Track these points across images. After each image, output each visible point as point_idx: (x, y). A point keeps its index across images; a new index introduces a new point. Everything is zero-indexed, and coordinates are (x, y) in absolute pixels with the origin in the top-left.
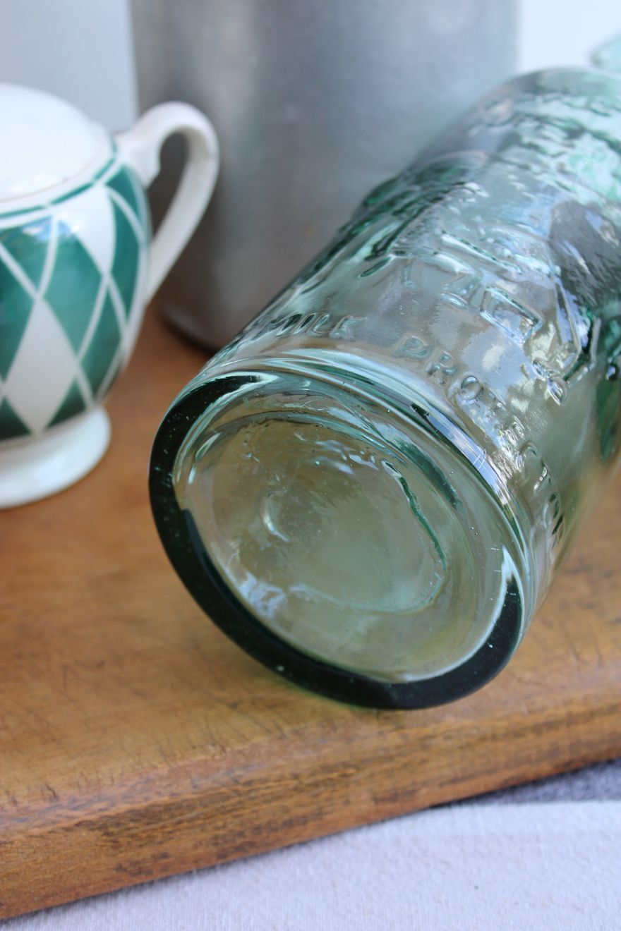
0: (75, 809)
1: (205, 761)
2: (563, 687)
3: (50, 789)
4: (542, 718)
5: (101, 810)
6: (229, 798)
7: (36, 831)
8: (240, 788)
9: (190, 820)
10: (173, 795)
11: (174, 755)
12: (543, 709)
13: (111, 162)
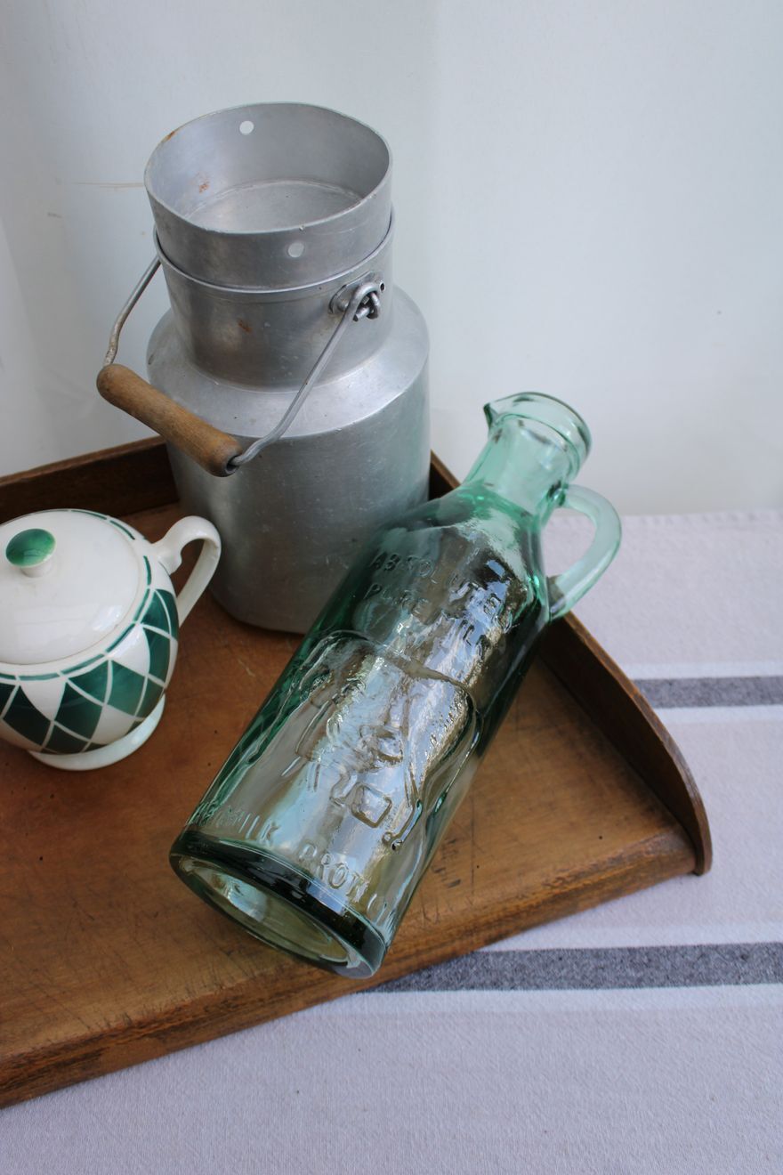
0: (142, 1028)
1: (211, 996)
2: (415, 937)
3: (128, 1017)
4: (401, 955)
5: (156, 1027)
6: (225, 1015)
7: (121, 1041)
8: (231, 1009)
9: (204, 1027)
10: (194, 1016)
11: (195, 992)
12: (402, 950)
13: (148, 591)
